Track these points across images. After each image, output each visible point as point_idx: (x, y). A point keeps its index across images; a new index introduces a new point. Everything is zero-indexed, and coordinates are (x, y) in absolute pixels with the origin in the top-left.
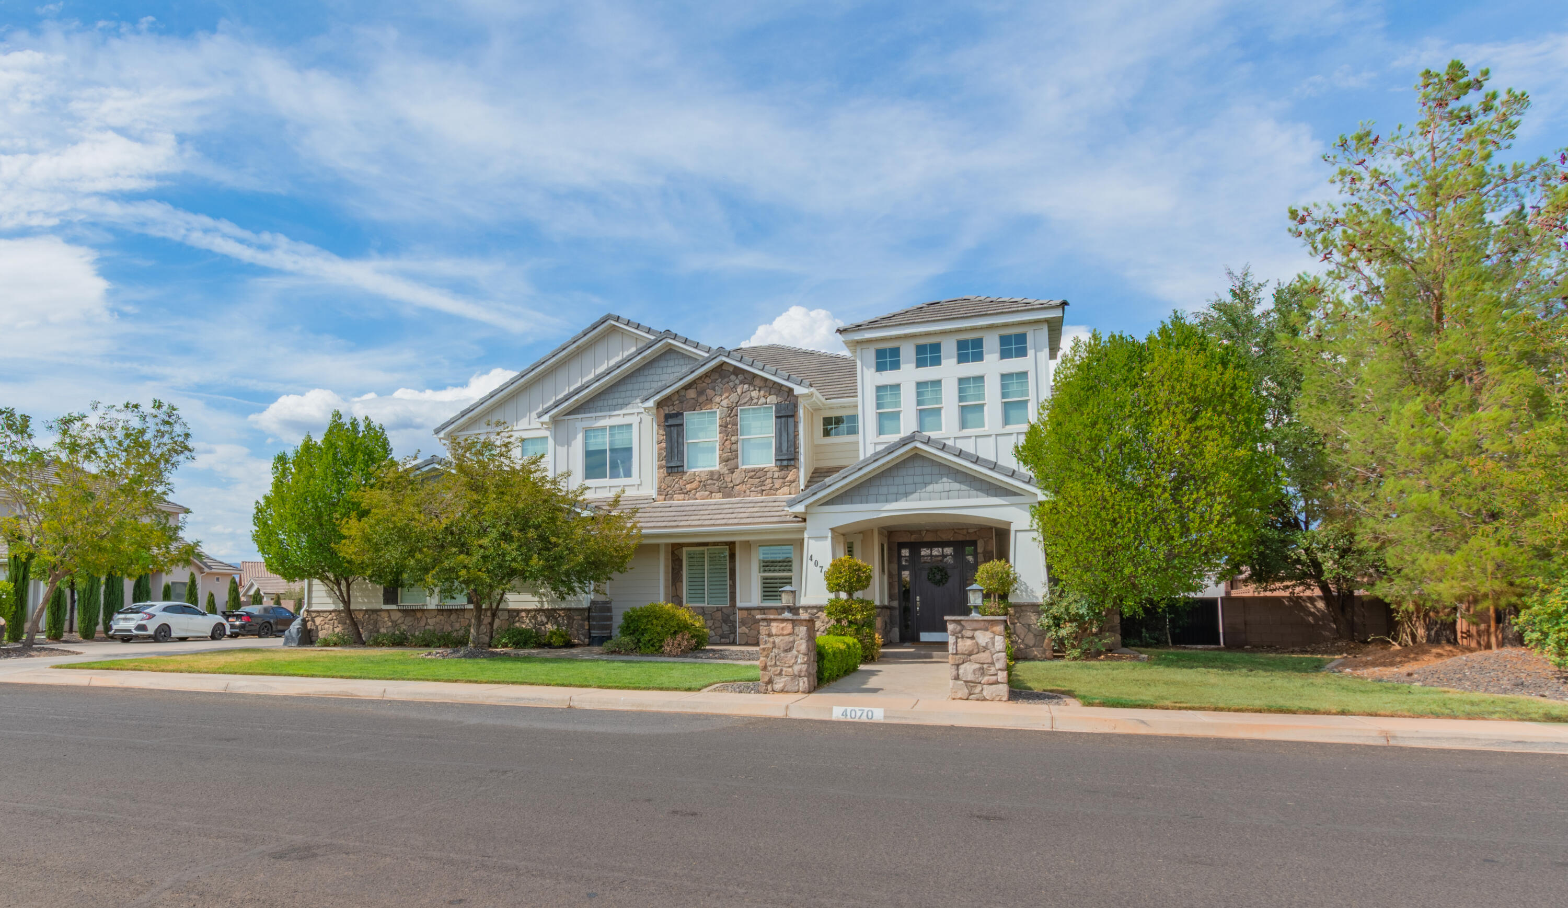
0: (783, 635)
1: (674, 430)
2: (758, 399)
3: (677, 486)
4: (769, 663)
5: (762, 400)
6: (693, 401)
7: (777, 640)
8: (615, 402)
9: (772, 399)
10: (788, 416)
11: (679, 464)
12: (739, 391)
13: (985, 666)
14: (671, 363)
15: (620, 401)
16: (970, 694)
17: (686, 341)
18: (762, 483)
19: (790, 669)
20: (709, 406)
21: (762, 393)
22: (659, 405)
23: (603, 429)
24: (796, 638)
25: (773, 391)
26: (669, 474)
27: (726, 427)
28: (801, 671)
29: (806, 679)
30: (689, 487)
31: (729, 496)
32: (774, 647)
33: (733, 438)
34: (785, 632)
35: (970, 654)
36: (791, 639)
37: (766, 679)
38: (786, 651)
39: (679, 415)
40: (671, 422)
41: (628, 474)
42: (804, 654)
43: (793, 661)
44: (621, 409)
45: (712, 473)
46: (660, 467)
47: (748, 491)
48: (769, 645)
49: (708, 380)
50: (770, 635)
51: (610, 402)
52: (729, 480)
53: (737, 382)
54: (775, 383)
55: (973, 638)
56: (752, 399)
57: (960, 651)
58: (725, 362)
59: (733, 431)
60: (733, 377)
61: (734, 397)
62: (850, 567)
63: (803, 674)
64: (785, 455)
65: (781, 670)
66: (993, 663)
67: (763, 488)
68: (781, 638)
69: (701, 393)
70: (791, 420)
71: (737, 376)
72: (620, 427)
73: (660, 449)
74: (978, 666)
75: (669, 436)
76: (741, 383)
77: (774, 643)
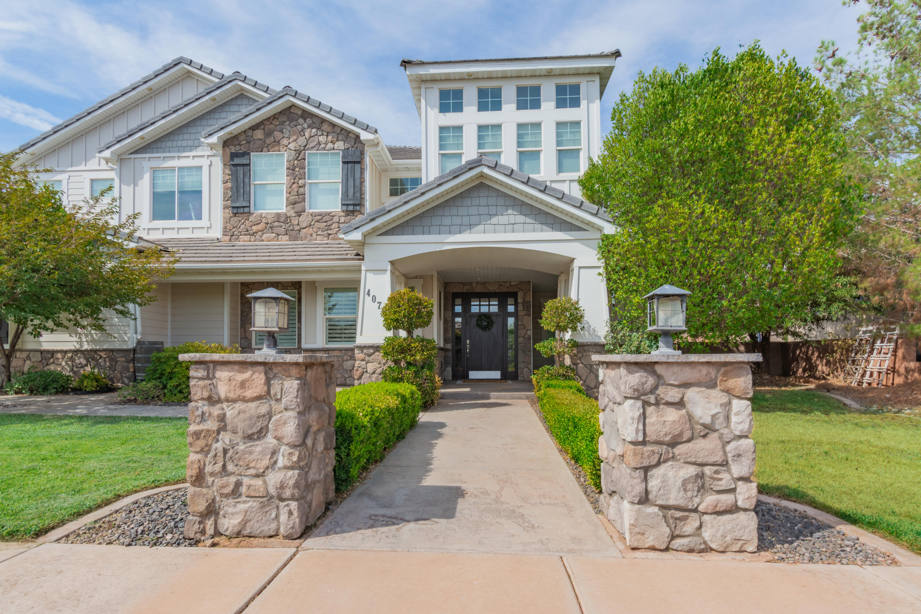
0: (245, 400)
1: (240, 170)
2: (326, 144)
3: (243, 226)
4: (209, 469)
5: (330, 146)
6: (260, 142)
7: (230, 412)
8: (184, 143)
9: (340, 145)
10: (355, 162)
11: (244, 204)
12: (307, 134)
13: (708, 470)
15: (190, 143)
16: (673, 537)
17: (255, 85)
18: (329, 228)
19: (259, 482)
20: (276, 148)
21: (330, 138)
22: (226, 143)
23: (172, 169)
24: (276, 406)
25: (340, 137)
26: (235, 214)
27: (293, 170)
28: (282, 487)
29: (294, 505)
30: (255, 228)
31: (296, 239)
32: (222, 428)
33: (300, 182)
34: (249, 393)
35: (673, 444)
36: (264, 409)
37: (202, 506)
38: (250, 437)
39: (246, 154)
40: (237, 161)
41: (199, 217)
42: (294, 446)
43: (266, 462)
44: (189, 151)
45: (278, 215)
46: (225, 207)
47: (314, 235)
48: (211, 425)
49: (276, 122)
50: (212, 400)
51: (179, 143)
52: (296, 222)
53: (305, 125)
54: (342, 129)
55: (680, 404)
56: (319, 143)
57: (652, 437)
58: (293, 105)
59: (300, 174)
60: (301, 121)
61: (302, 141)
62: (409, 300)
63: (288, 493)
64: (351, 200)
65: (238, 484)
66: (725, 464)
67: (330, 232)
68: (239, 406)
69: (269, 134)
70: (357, 166)
71: (305, 120)
72: (190, 168)
73: (226, 189)
74: (692, 471)
75: (234, 176)
76: (309, 127)
77: (222, 418)
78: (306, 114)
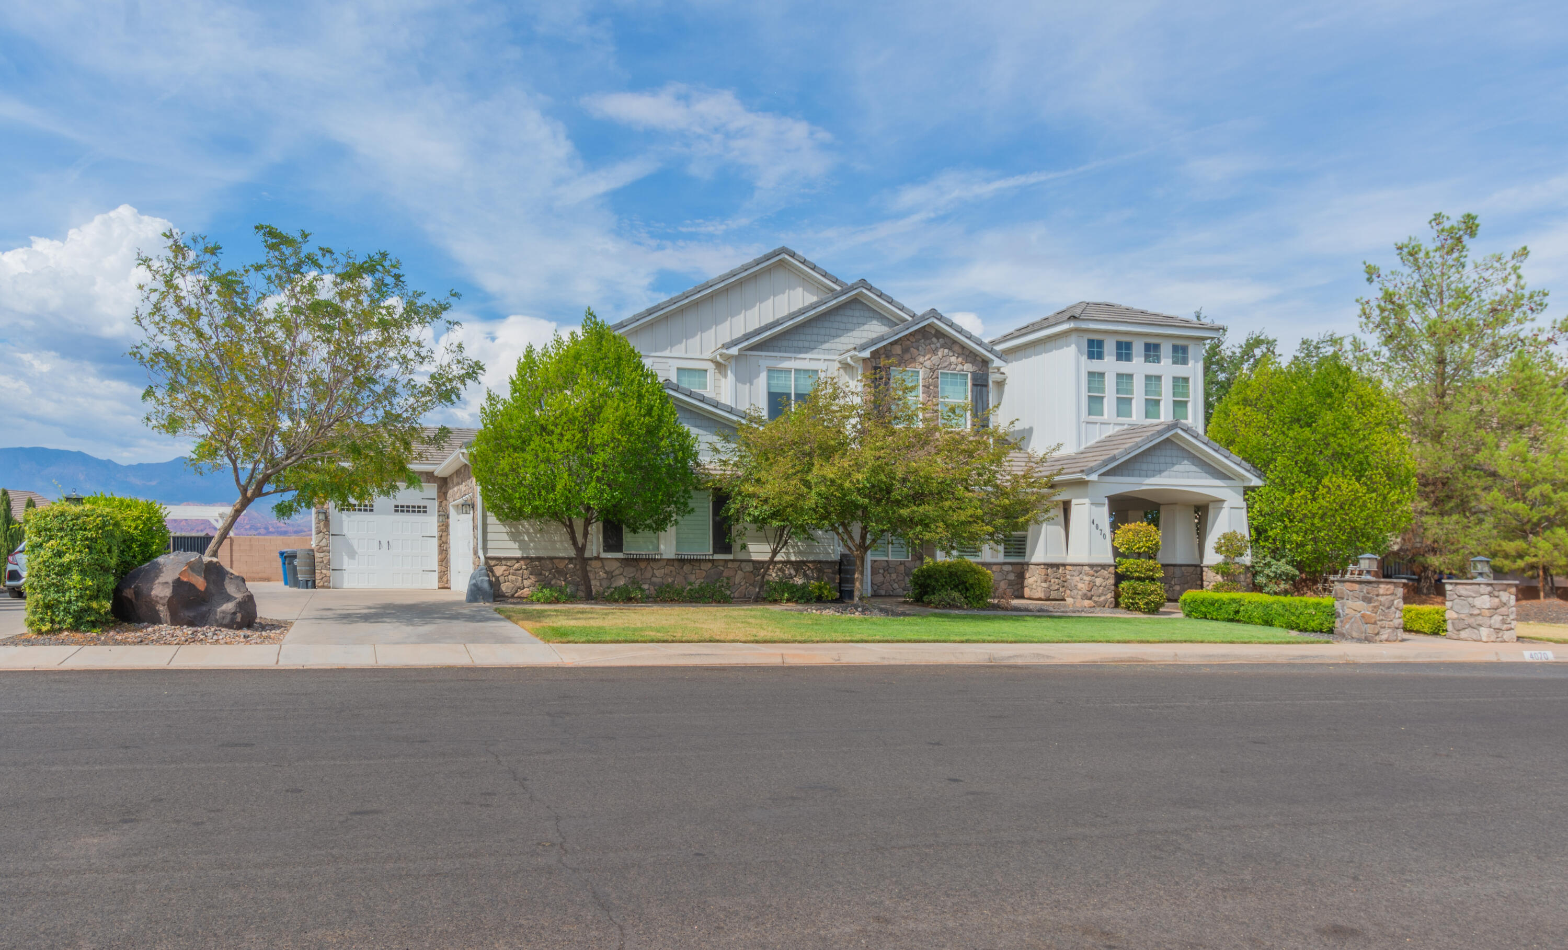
2: (956, 365)
5: (959, 367)
6: (900, 358)
8: (801, 344)
9: (968, 367)
10: (982, 385)
12: (940, 354)
14: (857, 313)
15: (806, 344)
20: (913, 365)
21: (960, 359)
22: (873, 355)
23: (788, 371)
25: (970, 359)
27: (929, 388)
33: (935, 399)
39: (887, 369)
40: (878, 374)
44: (807, 352)
49: (913, 341)
51: (795, 343)
53: (938, 345)
54: (971, 352)
56: (951, 364)
58: (933, 326)
59: (935, 392)
60: (934, 340)
61: (935, 359)
64: (981, 421)
69: (906, 350)
70: (984, 389)
72: (807, 370)
76: (942, 346)
78: (940, 334)
